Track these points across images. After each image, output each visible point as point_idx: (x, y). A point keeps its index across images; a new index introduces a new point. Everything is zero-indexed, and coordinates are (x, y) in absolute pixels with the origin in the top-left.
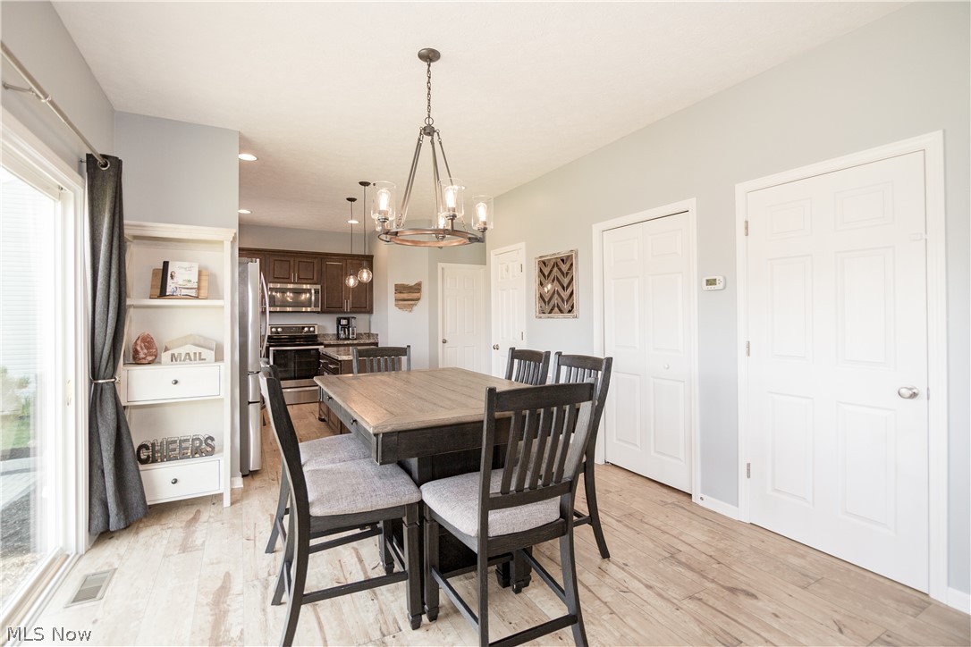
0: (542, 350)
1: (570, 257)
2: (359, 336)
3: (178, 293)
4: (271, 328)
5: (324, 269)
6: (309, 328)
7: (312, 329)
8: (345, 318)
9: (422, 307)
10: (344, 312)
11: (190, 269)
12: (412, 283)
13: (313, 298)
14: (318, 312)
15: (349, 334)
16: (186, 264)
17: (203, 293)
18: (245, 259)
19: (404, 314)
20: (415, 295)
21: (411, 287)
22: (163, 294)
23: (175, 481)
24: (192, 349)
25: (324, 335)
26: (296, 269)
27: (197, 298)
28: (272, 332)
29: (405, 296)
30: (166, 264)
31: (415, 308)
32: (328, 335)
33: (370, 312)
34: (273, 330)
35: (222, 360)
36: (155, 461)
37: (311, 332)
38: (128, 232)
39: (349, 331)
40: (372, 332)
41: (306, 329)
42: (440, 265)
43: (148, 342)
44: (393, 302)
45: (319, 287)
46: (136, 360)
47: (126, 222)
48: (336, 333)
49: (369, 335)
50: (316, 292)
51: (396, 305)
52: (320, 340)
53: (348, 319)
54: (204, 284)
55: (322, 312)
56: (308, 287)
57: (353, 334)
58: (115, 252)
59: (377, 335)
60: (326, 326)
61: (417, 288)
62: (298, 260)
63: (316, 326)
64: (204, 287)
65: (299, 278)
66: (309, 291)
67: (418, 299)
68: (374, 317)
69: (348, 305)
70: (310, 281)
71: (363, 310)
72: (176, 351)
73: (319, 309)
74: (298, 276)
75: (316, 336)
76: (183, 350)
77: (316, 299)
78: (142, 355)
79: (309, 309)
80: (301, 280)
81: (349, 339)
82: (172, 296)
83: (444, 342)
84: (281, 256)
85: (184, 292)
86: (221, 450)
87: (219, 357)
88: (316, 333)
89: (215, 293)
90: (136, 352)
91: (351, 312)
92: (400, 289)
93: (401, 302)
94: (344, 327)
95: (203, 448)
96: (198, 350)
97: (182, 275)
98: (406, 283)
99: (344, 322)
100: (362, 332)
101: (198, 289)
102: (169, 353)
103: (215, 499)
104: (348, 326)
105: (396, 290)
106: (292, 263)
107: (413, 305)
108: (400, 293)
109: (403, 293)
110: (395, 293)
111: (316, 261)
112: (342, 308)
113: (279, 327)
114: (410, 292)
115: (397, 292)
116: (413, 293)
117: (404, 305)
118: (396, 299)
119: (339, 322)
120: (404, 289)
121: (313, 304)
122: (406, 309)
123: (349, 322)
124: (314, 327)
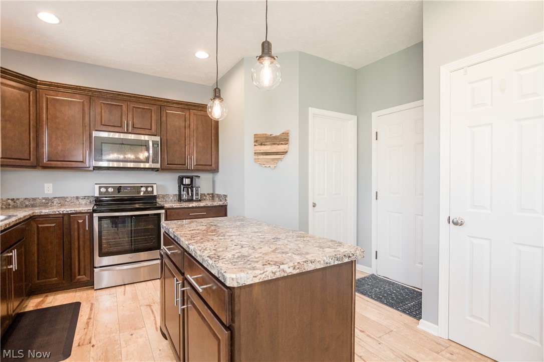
2: (203, 198)
4: (100, 188)
5: (164, 119)
6: (147, 187)
7: (150, 189)
8: (187, 177)
10: (188, 170)
12: (276, 133)
13: (151, 152)
14: (157, 170)
15: (192, 195)
19: (266, 170)
20: (281, 148)
21: (276, 138)
25: (164, 196)
26: (130, 114)
28: (100, 193)
29: (268, 148)
31: (280, 164)
32: (168, 195)
33: (215, 170)
34: (103, 190)
37: (148, 192)
39: (192, 191)
40: (217, 192)
41: (143, 189)
42: (312, 111)
44: (254, 157)
45: (158, 139)
48: (177, 193)
49: (213, 196)
50: (154, 143)
51: (256, 160)
52: (160, 202)
53: (191, 178)
55: (162, 169)
56: (146, 138)
57: (197, 194)
59: (225, 196)
60: (166, 185)
61: (284, 139)
62: (132, 105)
63: (155, 186)
65: (133, 127)
67: (285, 153)
68: (219, 177)
69: (191, 162)
70: (147, 132)
71: (208, 168)
73: (158, 166)
74: (133, 125)
75: (155, 197)
77: (155, 154)
79: (147, 165)
80: (135, 130)
81: (191, 200)
83: (314, 205)
84: (112, 99)
88: (155, 194)
91: (194, 170)
92: (260, 140)
93: (262, 157)
94: (186, 186)
98: (269, 133)
99: (187, 181)
100: (206, 193)
104: (191, 186)
105: (256, 141)
106: (124, 108)
107: (278, 159)
108: (261, 145)
109: (264, 145)
110: (255, 145)
111: (154, 108)
112: (185, 165)
113: (109, 187)
114: (274, 144)
115: (256, 144)
116: (278, 144)
117: (266, 160)
118: (255, 153)
119: (181, 180)
120: (267, 141)
121: (151, 160)
122: (269, 166)
123: (192, 181)
124: (152, 187)
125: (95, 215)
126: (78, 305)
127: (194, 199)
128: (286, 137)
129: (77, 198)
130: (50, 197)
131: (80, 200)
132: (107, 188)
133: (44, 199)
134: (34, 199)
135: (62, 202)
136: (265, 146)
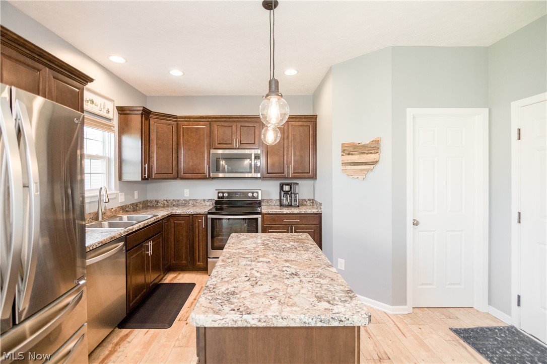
2: (302, 204)
4: (219, 193)
6: (253, 193)
7: (255, 194)
8: (287, 184)
9: (381, 173)
10: (288, 178)
12: (365, 141)
13: (253, 164)
14: (259, 178)
15: (291, 201)
19: (355, 183)
20: (371, 157)
21: (364, 146)
25: (268, 201)
26: (238, 133)
28: (219, 197)
29: (355, 158)
31: (370, 175)
32: (271, 200)
33: (314, 177)
34: (221, 195)
37: (254, 197)
39: (291, 197)
41: (250, 194)
42: (410, 111)
44: (340, 167)
45: (259, 151)
48: (279, 198)
49: (313, 202)
50: (256, 156)
51: (344, 171)
52: (258, 207)
53: (291, 185)
55: (264, 178)
57: (295, 200)
59: (321, 204)
60: (270, 191)
61: (374, 147)
62: (239, 125)
63: (260, 192)
65: (240, 143)
66: (250, 156)
67: (375, 163)
68: (318, 183)
69: (289, 171)
70: (251, 146)
71: (307, 175)
73: (260, 175)
74: (240, 141)
75: (259, 202)
79: (250, 175)
80: (242, 145)
81: (290, 206)
83: (416, 223)
84: (225, 121)
88: (260, 199)
91: (293, 178)
92: (349, 149)
93: (349, 167)
94: (286, 193)
98: (356, 141)
99: (286, 188)
100: (306, 198)
104: (290, 192)
105: (343, 151)
106: (234, 128)
107: (368, 170)
108: (349, 154)
109: (352, 154)
110: (342, 155)
111: (257, 124)
112: (284, 173)
113: (225, 192)
114: (362, 153)
115: (344, 154)
116: (367, 154)
117: (353, 170)
118: (343, 163)
119: (281, 188)
120: (355, 150)
121: (253, 170)
122: (357, 177)
123: (291, 188)
124: (257, 193)
125: (209, 216)
126: (193, 285)
127: (293, 205)
128: (375, 146)
129: (204, 200)
130: (188, 199)
131: (206, 202)
132: (223, 193)
133: (184, 200)
134: (178, 201)
135: (195, 203)
136: (352, 156)
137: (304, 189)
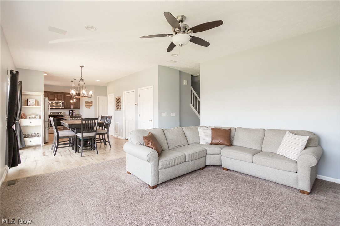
0: (105, 116)
1: (120, 98)
3: (31, 105)
5: (65, 97)
7: (61, 113)
9: (93, 108)
10: (71, 109)
11: (33, 100)
12: (90, 101)
13: (62, 105)
16: (32, 99)
17: (36, 105)
18: (45, 98)
19: (88, 109)
20: (91, 104)
21: (90, 102)
22: (27, 105)
23: (31, 141)
24: (34, 116)
25: (65, 115)
26: (57, 97)
27: (35, 106)
29: (88, 105)
30: (28, 99)
31: (91, 108)
32: (66, 115)
33: (79, 108)
35: (40, 118)
36: (26, 138)
38: (22, 93)
39: (73, 114)
40: (80, 114)
42: (98, 97)
43: (24, 115)
45: (64, 102)
46: (22, 118)
47: (22, 92)
48: (69, 114)
50: (63, 103)
51: (86, 107)
52: (64, 116)
53: (72, 111)
54: (36, 103)
55: (65, 108)
56: (61, 102)
58: (20, 98)
60: (66, 112)
61: (91, 103)
62: (57, 94)
63: (63, 113)
64: (37, 104)
65: (57, 99)
66: (61, 103)
67: (92, 105)
68: (80, 110)
69: (72, 107)
70: (61, 100)
71: (77, 108)
72: (30, 116)
73: (64, 108)
76: (32, 116)
77: (63, 105)
78: (23, 117)
79: (61, 108)
80: (58, 100)
82: (30, 106)
83: (99, 116)
84: (52, 93)
85: (32, 105)
86: (40, 136)
87: (40, 117)
88: (63, 114)
89: (38, 105)
90: (22, 117)
91: (73, 109)
92: (87, 103)
94: (71, 113)
95: (36, 135)
96: (35, 116)
97: (31, 101)
98: (88, 101)
99: (71, 111)
100: (77, 114)
101: (35, 104)
102: (29, 117)
103: (39, 146)
104: (72, 112)
106: (55, 95)
111: (63, 95)
112: (70, 107)
113: (51, 113)
117: (88, 107)
118: (85, 105)
119: (70, 111)
137: (76, 112)
